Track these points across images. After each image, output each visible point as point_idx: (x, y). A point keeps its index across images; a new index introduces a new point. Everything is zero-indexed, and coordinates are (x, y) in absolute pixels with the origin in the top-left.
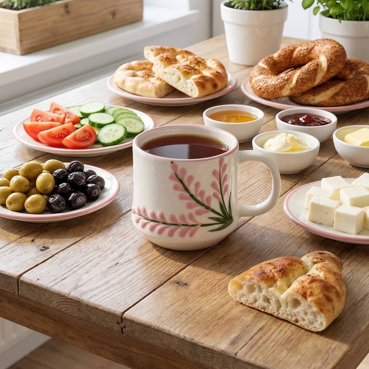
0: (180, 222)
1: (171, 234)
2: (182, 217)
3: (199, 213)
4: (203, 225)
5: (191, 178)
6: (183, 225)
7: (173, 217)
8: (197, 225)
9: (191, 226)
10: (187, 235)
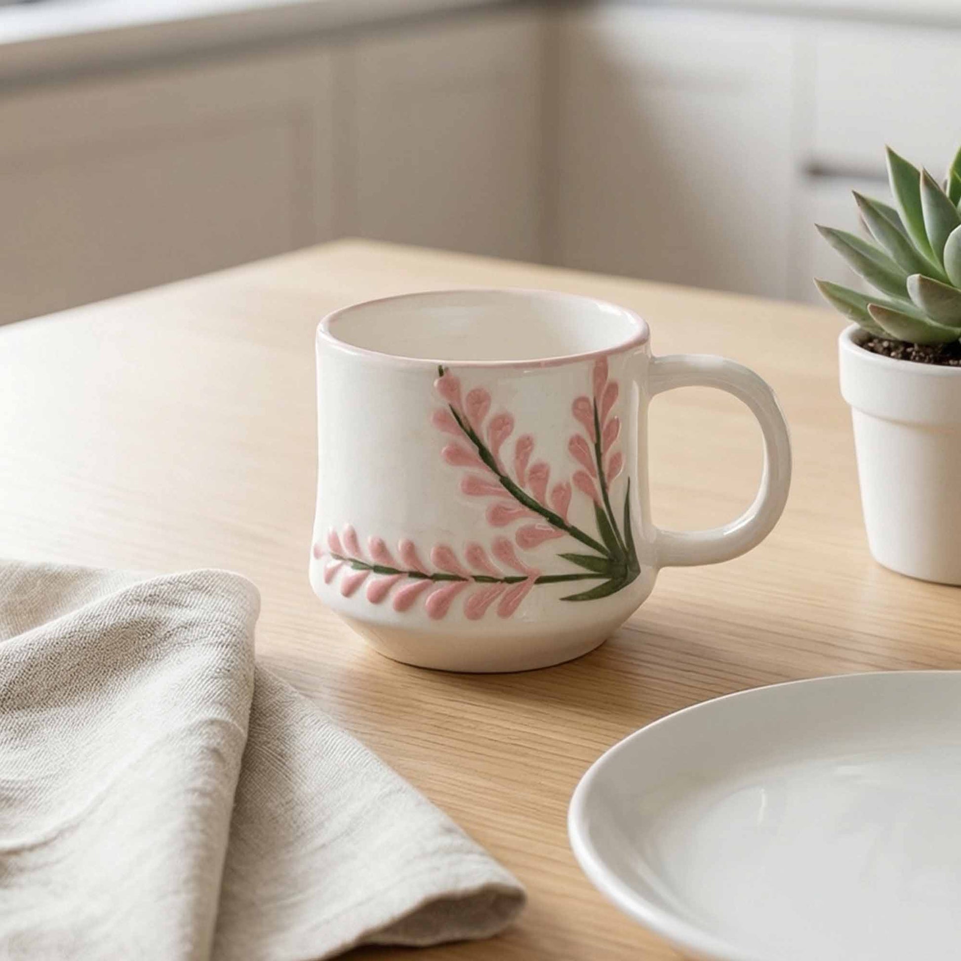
0: (467, 567)
1: (440, 609)
2: (475, 554)
3: (528, 539)
4: (542, 580)
5: (503, 424)
6: (477, 579)
7: (444, 554)
8: (524, 579)
9: (502, 581)
10: (492, 610)
